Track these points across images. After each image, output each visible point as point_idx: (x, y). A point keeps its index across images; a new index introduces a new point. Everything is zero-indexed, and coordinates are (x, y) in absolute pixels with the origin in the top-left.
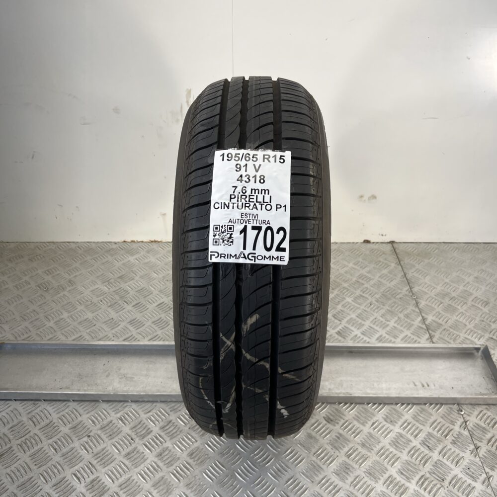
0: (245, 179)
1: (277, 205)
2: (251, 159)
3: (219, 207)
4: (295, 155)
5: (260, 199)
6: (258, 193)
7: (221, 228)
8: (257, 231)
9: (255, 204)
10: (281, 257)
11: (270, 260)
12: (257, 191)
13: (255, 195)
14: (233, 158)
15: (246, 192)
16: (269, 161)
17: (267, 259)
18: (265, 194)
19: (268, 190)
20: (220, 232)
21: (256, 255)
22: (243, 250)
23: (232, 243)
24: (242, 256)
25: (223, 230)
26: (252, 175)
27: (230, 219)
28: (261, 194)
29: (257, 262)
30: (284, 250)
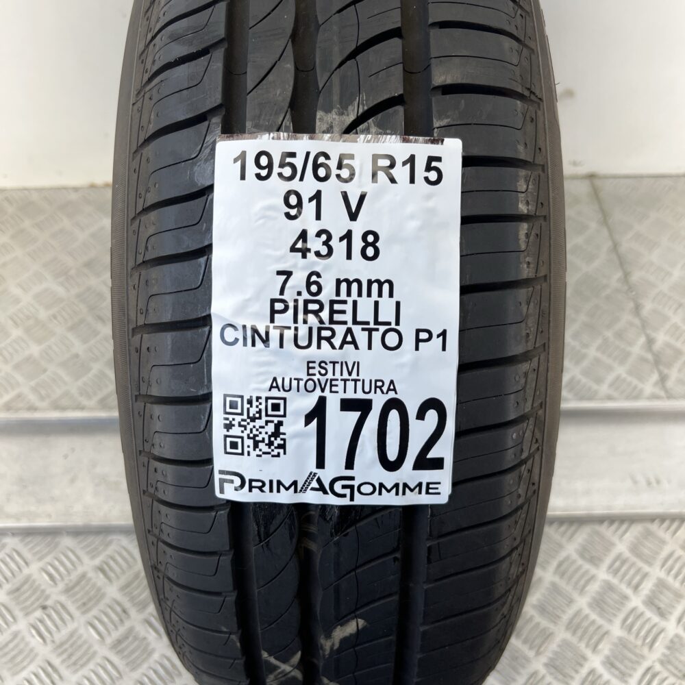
0: (315, 244)
1: (418, 331)
2: (334, 171)
3: (237, 340)
4: (476, 152)
5: (366, 313)
6: (360, 295)
7: (246, 406)
8: (357, 414)
9: (349, 331)
10: (428, 484)
11: (397, 494)
12: (355, 286)
13: (350, 301)
14: (276, 170)
15: (320, 289)
16: (393, 181)
17: (389, 491)
18: (380, 295)
19: (390, 283)
20: (245, 417)
21: (356, 483)
22: (315, 470)
23: (281, 451)
24: (315, 484)
25: (253, 411)
26: (337, 232)
27: (275, 379)
28: (369, 295)
29: (359, 500)
30: (438, 464)
